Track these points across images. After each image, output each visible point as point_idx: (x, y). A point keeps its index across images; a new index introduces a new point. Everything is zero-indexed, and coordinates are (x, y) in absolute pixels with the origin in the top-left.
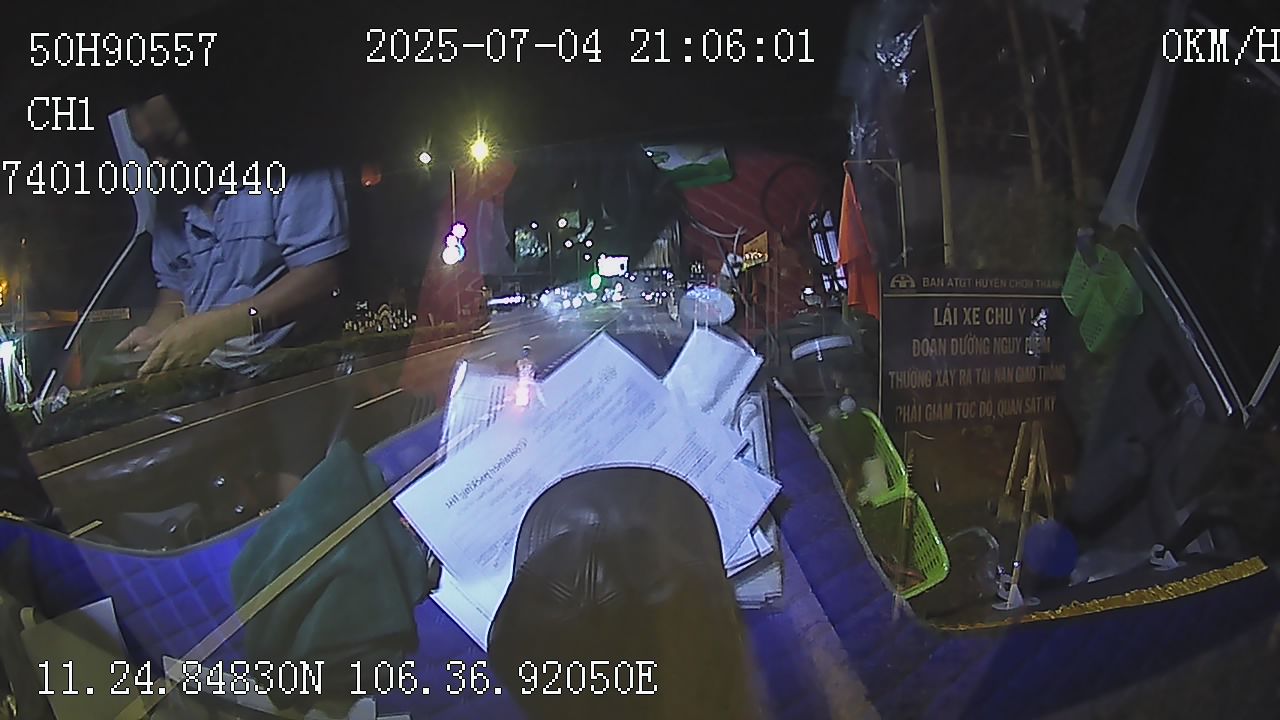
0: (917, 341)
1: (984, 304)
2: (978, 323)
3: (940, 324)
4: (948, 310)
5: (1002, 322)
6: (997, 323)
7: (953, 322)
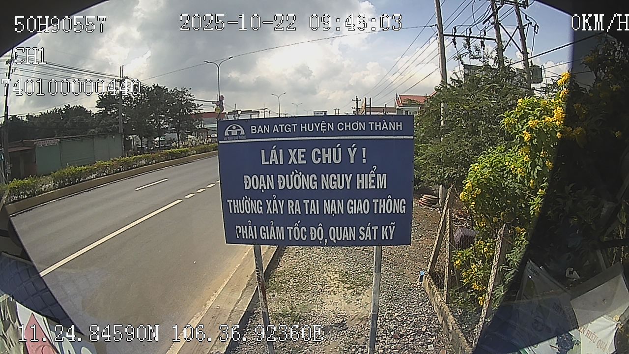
0: (248, 177)
1: (309, 146)
2: (305, 162)
3: (268, 163)
4: (273, 152)
5: (330, 162)
6: (324, 162)
7: (279, 162)
